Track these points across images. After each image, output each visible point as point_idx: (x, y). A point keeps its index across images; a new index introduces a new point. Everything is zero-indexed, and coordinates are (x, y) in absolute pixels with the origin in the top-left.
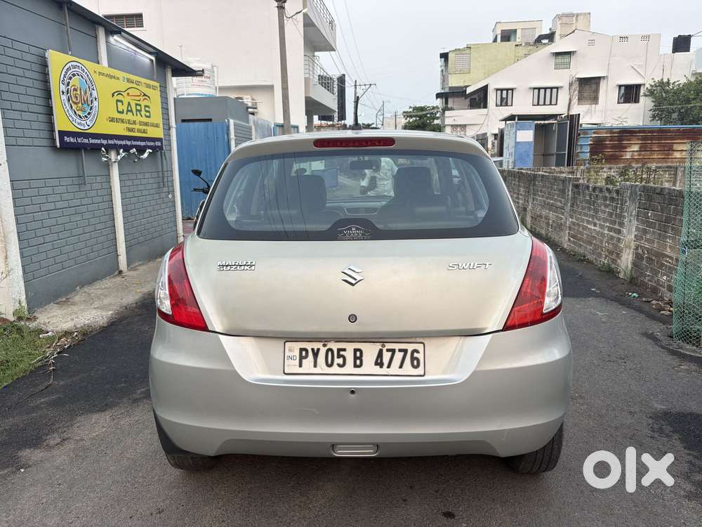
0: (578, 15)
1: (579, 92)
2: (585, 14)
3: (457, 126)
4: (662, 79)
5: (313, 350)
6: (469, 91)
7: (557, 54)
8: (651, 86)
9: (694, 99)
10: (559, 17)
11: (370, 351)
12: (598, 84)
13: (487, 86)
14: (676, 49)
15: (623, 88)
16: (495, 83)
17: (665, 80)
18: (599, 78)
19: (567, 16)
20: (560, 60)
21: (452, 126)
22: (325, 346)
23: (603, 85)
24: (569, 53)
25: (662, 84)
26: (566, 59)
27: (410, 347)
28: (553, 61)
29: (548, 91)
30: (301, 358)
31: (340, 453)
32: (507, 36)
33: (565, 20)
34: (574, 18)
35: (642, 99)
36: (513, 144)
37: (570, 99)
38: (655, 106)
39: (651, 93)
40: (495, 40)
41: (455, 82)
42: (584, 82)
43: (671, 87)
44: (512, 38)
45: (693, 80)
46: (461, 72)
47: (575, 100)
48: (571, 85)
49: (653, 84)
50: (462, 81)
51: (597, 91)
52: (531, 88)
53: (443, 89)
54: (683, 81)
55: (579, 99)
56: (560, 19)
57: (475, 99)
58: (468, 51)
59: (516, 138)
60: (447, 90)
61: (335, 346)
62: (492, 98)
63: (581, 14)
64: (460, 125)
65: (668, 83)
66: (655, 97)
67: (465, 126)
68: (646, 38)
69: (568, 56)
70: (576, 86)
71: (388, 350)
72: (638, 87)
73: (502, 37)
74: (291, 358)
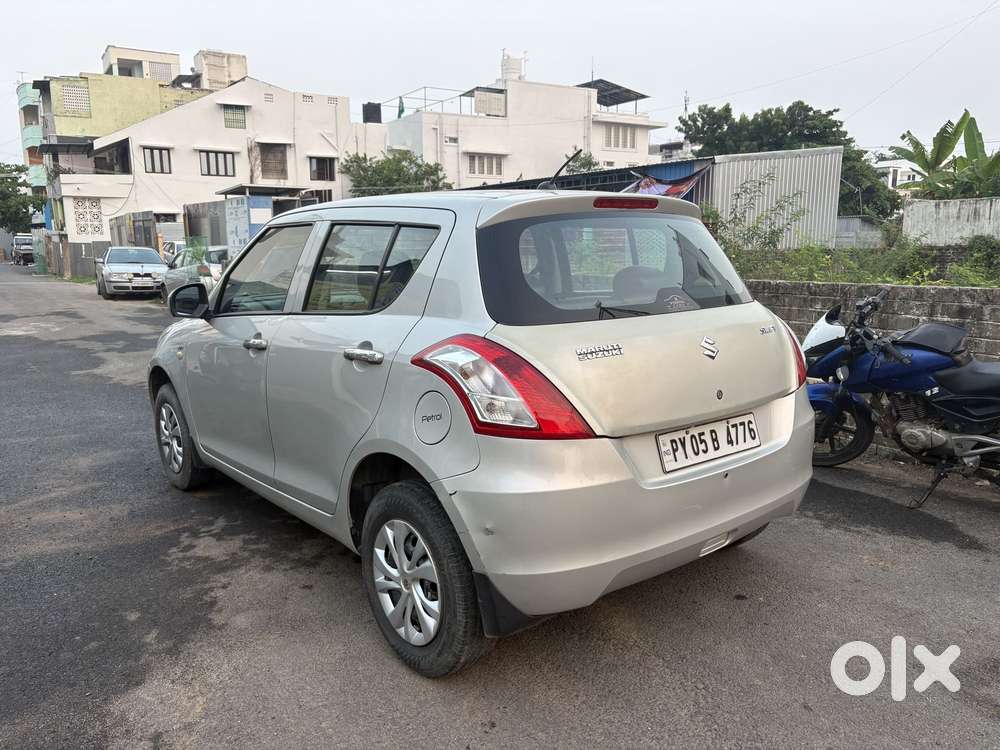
0: (229, 56)
1: (263, 161)
2: (239, 56)
3: (84, 198)
4: (357, 154)
5: (680, 439)
6: (97, 145)
7: (226, 107)
8: (347, 161)
9: (397, 180)
10: (205, 54)
11: (721, 429)
12: (284, 153)
13: (127, 140)
14: (367, 119)
15: (314, 161)
16: (140, 137)
17: (361, 155)
18: (285, 145)
19: (216, 55)
20: (230, 115)
21: (75, 198)
22: (687, 433)
23: (289, 153)
24: (241, 108)
25: (357, 159)
26: (239, 115)
27: (745, 419)
28: (221, 115)
29: (221, 156)
30: (675, 451)
31: (705, 551)
32: (128, 68)
33: (212, 60)
34: (225, 59)
35: (337, 176)
36: (247, 227)
37: (252, 171)
38: (354, 186)
39: (346, 170)
40: (109, 71)
41: (66, 128)
42: (267, 149)
43: (368, 163)
44: (136, 72)
45: (391, 157)
46: (76, 115)
47: (258, 172)
48: (250, 150)
49: (348, 159)
50: (79, 128)
51: (284, 162)
52: (196, 150)
53: (45, 138)
54: (381, 158)
55: (263, 171)
56: (205, 58)
57: (105, 158)
58: (83, 83)
59: (249, 219)
60: (54, 141)
61: (695, 432)
62: (137, 159)
63: (234, 56)
64: (89, 198)
65: (365, 159)
66: (352, 175)
67: (99, 199)
68: (333, 100)
69: (241, 112)
70: (257, 152)
71: (733, 426)
72: (332, 160)
73: (119, 69)
74: (666, 453)
